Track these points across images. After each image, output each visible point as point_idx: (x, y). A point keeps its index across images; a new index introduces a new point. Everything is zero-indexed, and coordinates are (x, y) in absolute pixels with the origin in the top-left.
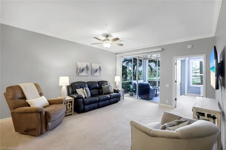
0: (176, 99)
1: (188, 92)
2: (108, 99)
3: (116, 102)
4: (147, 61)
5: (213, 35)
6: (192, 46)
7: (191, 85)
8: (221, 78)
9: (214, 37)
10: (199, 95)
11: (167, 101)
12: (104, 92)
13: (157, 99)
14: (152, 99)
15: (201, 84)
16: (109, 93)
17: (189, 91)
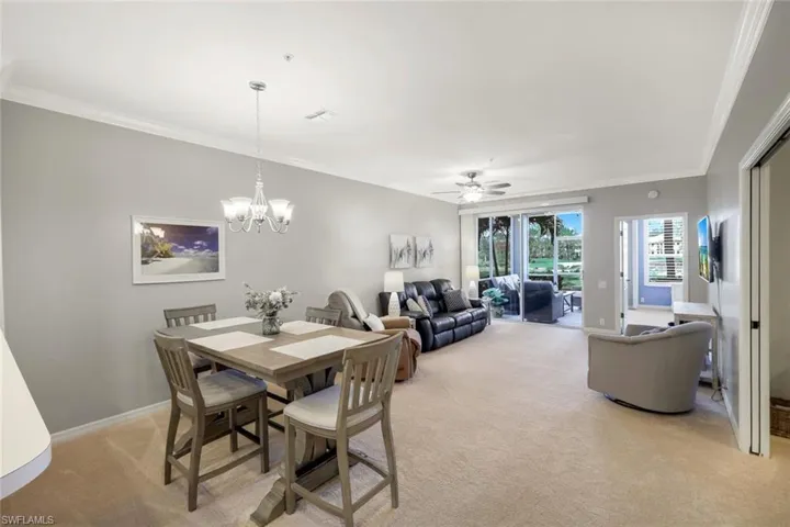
0: (622, 316)
1: (640, 303)
2: (467, 322)
3: (480, 330)
4: (526, 220)
5: (701, 171)
6: (659, 193)
7: (647, 283)
8: (717, 264)
9: (705, 177)
10: (668, 307)
11: (602, 321)
12: (451, 306)
13: (575, 319)
14: (556, 321)
15: (671, 277)
16: (463, 309)
17: (643, 300)
